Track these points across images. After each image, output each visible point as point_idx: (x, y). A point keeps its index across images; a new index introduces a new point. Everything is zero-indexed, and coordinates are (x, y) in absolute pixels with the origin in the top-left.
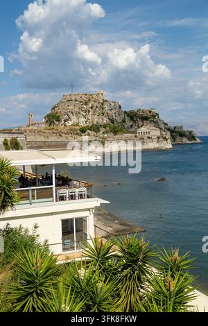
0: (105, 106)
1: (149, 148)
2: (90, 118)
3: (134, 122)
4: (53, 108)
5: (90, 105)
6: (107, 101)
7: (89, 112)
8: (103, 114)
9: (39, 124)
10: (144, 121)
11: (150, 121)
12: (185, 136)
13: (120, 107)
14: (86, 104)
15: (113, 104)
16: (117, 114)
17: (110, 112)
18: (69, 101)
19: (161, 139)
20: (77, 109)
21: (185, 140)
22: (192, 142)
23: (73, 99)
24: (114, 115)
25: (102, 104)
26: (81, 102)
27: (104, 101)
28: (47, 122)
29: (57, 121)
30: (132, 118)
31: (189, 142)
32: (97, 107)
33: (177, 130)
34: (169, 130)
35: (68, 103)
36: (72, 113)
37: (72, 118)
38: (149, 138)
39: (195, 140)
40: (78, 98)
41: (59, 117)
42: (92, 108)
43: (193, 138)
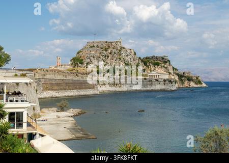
0: (122, 52)
1: (157, 89)
2: (109, 62)
3: (147, 66)
4: (78, 53)
5: (110, 51)
6: (124, 48)
7: (108, 57)
8: (120, 59)
9: (65, 65)
10: (156, 66)
11: (161, 67)
12: (193, 80)
13: (135, 54)
14: (106, 50)
15: (129, 51)
16: (132, 60)
17: (126, 58)
18: (92, 47)
19: (167, 82)
20: (97, 54)
21: (192, 84)
22: (199, 86)
23: (95, 45)
24: (129, 60)
25: (120, 51)
26: (102, 48)
27: (121, 48)
28: (72, 64)
29: (80, 63)
30: (145, 64)
31: (196, 86)
32: (115, 53)
33: (186, 75)
34: (178, 75)
35: (91, 49)
36: (94, 57)
37: (93, 61)
38: (156, 80)
39: (201, 84)
40: (100, 45)
41: (82, 60)
42: (110, 53)
43: (200, 82)
